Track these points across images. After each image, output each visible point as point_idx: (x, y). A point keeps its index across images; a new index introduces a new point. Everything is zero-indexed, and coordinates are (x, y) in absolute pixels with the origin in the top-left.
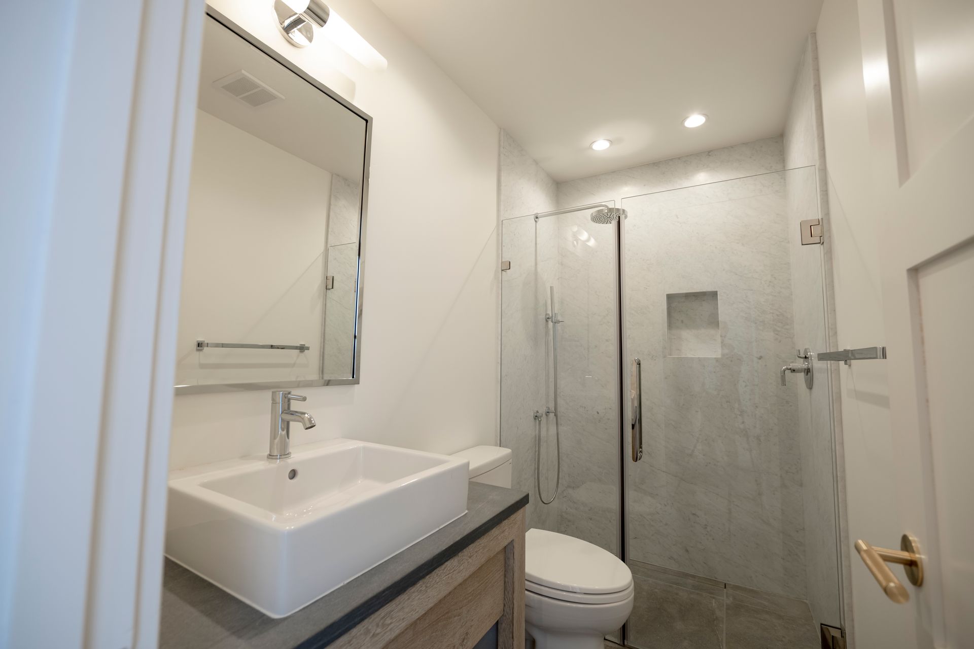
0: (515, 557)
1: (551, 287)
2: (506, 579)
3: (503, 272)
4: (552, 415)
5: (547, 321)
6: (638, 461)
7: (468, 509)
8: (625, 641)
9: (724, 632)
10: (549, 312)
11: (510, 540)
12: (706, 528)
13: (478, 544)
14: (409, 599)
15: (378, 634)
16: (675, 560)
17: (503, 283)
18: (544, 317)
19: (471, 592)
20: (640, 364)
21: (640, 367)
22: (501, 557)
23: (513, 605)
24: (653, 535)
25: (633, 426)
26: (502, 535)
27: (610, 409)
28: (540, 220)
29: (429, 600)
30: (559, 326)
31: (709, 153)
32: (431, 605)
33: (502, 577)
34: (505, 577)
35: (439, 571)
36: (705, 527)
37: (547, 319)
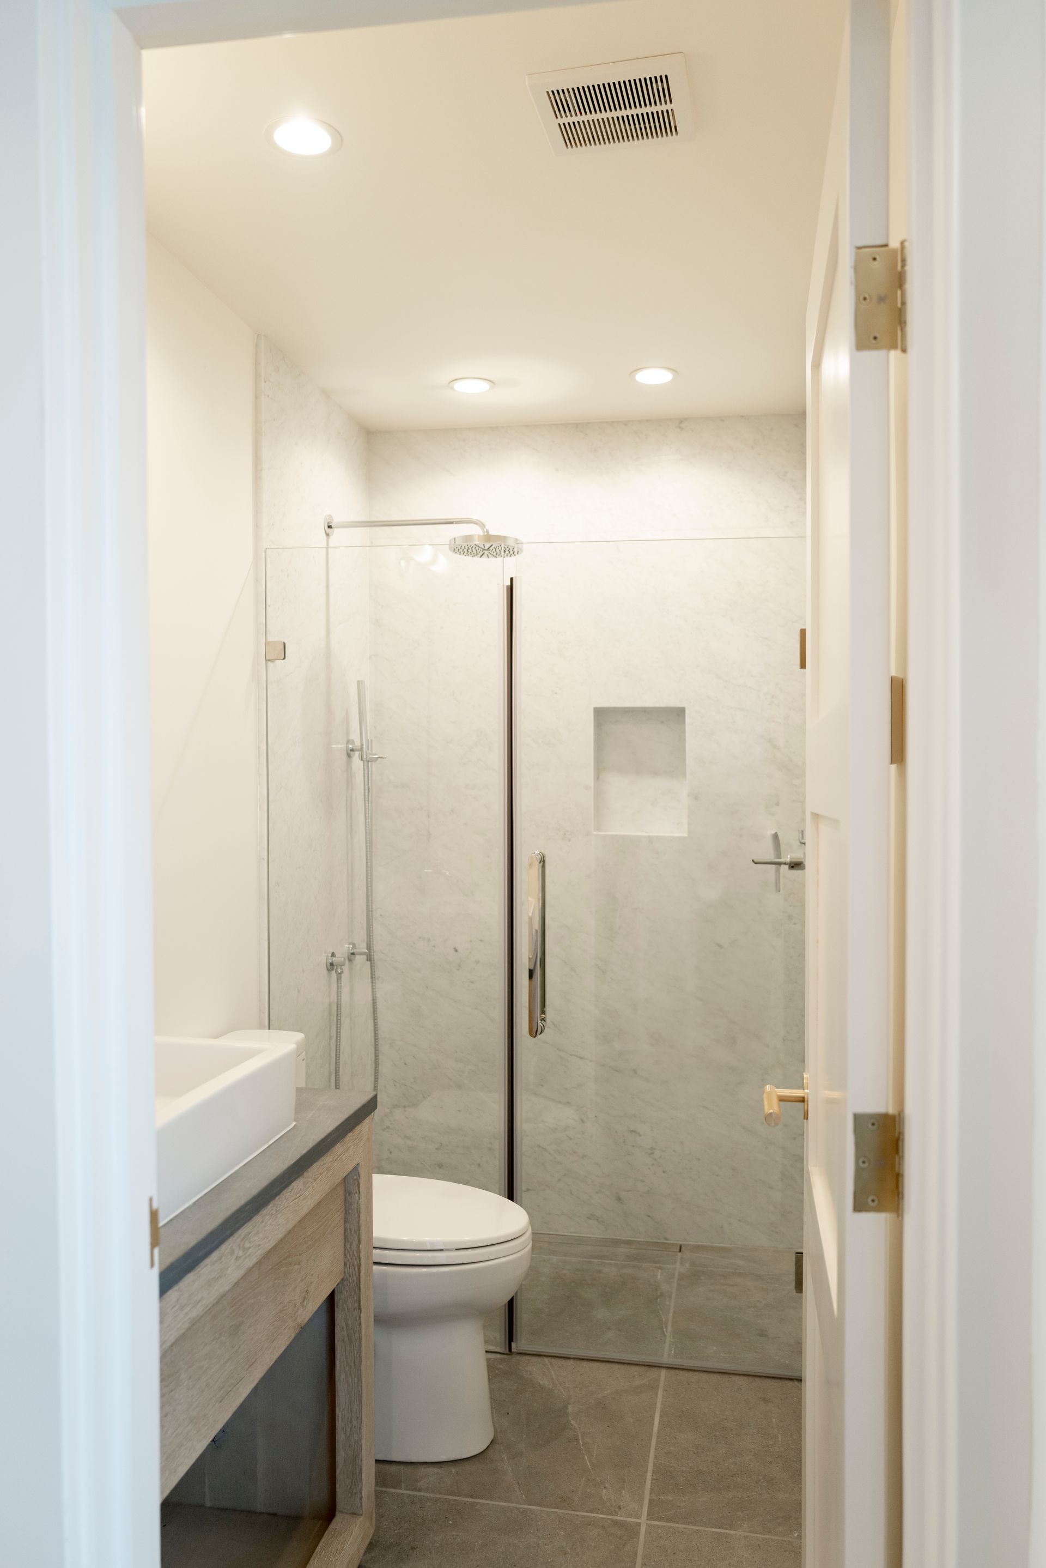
0: (361, 1190)
1: (358, 682)
2: (348, 1225)
3: (270, 664)
4: (360, 960)
5: (349, 756)
6: (539, 1036)
7: (295, 1120)
8: (513, 1345)
9: (672, 1311)
10: (355, 737)
11: (356, 1163)
12: (653, 1153)
13: (322, 1163)
14: (262, 1222)
15: (240, 1257)
16: (597, 1220)
17: (269, 686)
18: (343, 746)
19: (310, 1235)
20: (544, 861)
21: (543, 867)
22: (341, 1191)
23: (360, 1261)
24: (559, 1180)
25: (531, 973)
26: (346, 1154)
27: (481, 941)
28: (336, 532)
29: (279, 1228)
30: (374, 767)
31: (681, 422)
32: (281, 1236)
33: (342, 1221)
34: (345, 1221)
35: (287, 1193)
36: (651, 1152)
37: (350, 753)
